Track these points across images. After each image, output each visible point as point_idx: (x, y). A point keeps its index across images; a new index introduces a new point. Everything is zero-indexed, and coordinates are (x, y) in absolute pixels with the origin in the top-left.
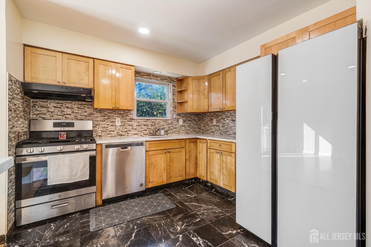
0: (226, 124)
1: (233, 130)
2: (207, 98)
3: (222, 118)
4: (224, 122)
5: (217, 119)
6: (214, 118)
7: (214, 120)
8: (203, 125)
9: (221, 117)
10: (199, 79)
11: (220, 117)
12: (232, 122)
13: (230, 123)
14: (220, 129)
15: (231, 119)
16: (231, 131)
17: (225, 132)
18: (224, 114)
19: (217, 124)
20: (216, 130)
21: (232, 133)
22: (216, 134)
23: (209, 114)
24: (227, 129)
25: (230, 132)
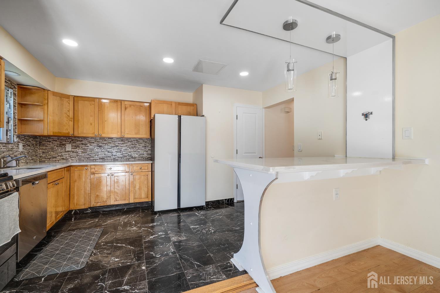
0: (89, 150)
1: (99, 156)
2: (71, 121)
3: (83, 144)
4: (86, 148)
5: (74, 144)
6: (68, 143)
7: (67, 145)
8: (41, 150)
9: (81, 143)
10: (62, 96)
11: (79, 142)
12: (99, 148)
13: (96, 149)
14: (79, 155)
15: (96, 144)
16: (97, 156)
17: (88, 158)
18: (85, 139)
19: (73, 150)
20: (71, 157)
21: (98, 159)
22: (70, 161)
23: (57, 137)
24: (90, 155)
25: (95, 157)
